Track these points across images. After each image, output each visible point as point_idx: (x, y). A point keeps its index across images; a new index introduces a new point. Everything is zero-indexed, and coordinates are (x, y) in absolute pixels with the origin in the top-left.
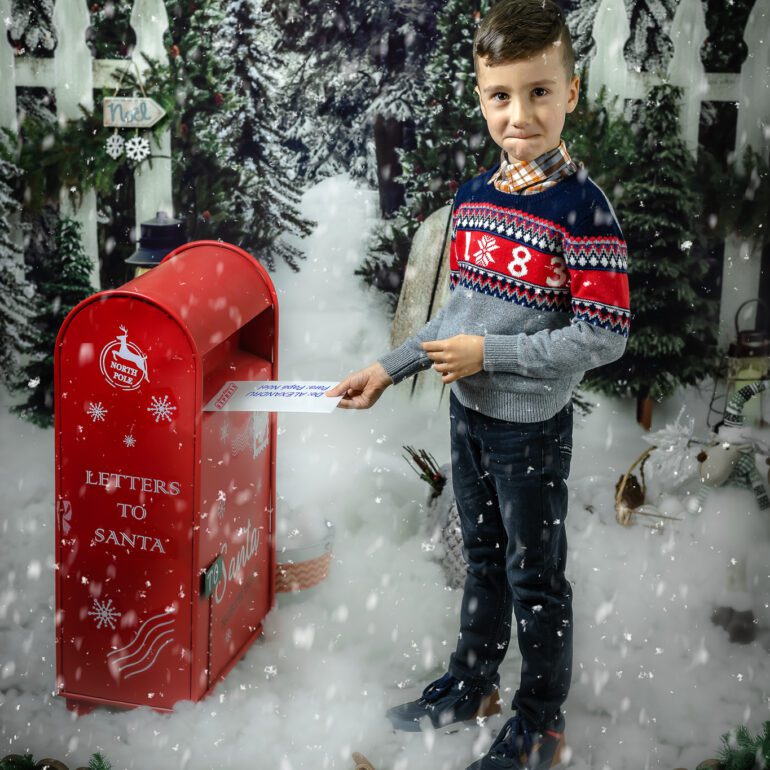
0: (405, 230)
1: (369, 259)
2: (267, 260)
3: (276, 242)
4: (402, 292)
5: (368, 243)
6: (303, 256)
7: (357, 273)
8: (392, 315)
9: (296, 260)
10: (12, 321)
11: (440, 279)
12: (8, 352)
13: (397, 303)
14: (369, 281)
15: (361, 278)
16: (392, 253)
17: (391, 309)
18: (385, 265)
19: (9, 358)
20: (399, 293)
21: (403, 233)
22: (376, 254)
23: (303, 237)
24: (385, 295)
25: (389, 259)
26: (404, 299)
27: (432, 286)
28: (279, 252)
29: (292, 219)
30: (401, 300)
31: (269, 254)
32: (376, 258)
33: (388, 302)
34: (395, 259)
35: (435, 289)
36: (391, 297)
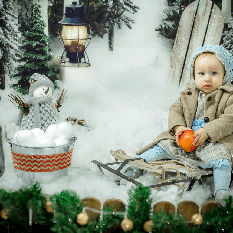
0: (178, 11)
1: (162, 24)
2: (118, 23)
3: (122, 16)
4: (176, 39)
5: (162, 17)
6: (133, 22)
7: (156, 30)
8: (171, 49)
9: (130, 24)
10: (12, 48)
11: (193, 33)
12: (10, 61)
13: (173, 44)
14: (162, 34)
15: (158, 32)
16: (172, 21)
17: (171, 47)
18: (169, 27)
19: (10, 64)
20: (175, 40)
21: (177, 12)
22: (165, 22)
23: (133, 13)
24: (169, 40)
25: (170, 24)
26: (177, 42)
27: (189, 36)
28: (123, 20)
29: (129, 5)
30: (175, 43)
31: (119, 21)
32: (165, 24)
33: (170, 44)
34: (173, 24)
35: (190, 38)
36: (171, 41)
